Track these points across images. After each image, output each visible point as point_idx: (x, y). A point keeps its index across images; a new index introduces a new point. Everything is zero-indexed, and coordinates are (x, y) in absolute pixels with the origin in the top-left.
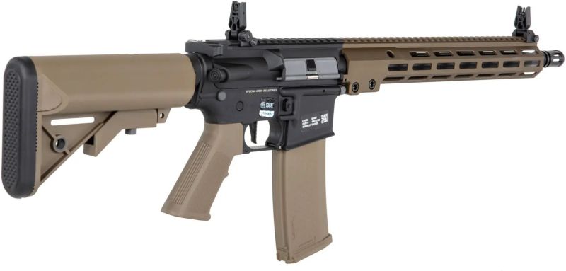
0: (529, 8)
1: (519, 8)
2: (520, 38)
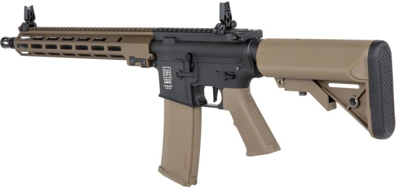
0: (32, 7)
1: (26, 7)
2: (31, 28)
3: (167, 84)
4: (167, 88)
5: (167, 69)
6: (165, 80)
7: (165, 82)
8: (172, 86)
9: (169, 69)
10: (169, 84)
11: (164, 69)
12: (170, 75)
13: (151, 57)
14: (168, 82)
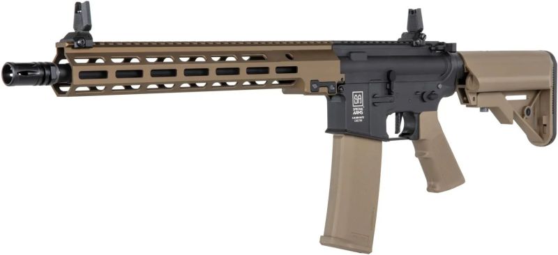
3: (357, 115)
4: (357, 121)
5: (358, 94)
6: (354, 109)
7: (354, 113)
8: (363, 117)
9: (361, 94)
10: (359, 115)
11: (355, 94)
12: (362, 102)
13: (342, 79)
14: (358, 113)
